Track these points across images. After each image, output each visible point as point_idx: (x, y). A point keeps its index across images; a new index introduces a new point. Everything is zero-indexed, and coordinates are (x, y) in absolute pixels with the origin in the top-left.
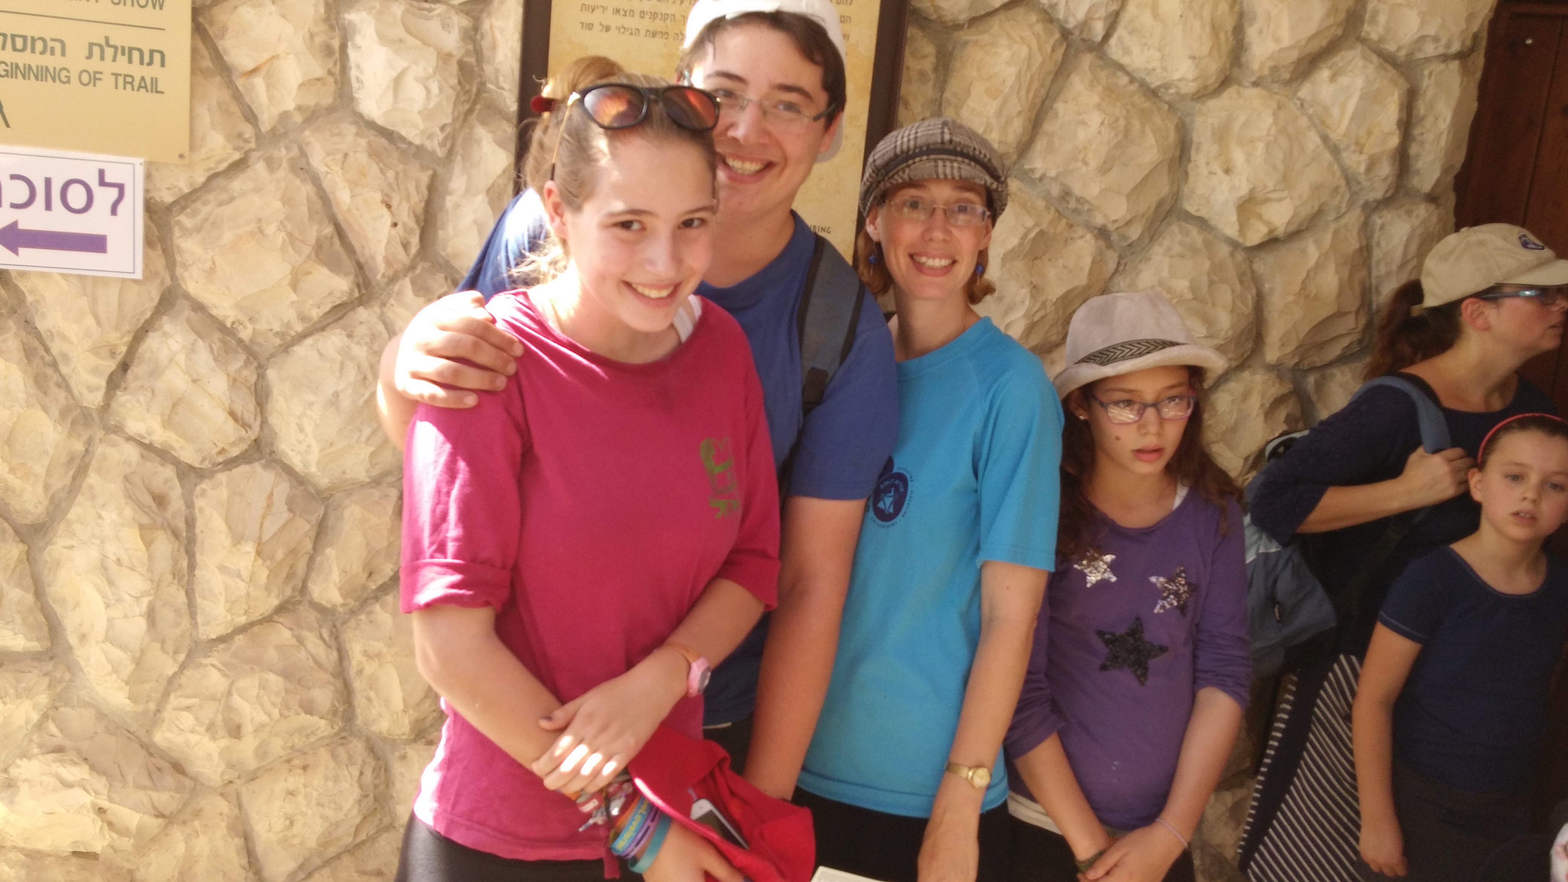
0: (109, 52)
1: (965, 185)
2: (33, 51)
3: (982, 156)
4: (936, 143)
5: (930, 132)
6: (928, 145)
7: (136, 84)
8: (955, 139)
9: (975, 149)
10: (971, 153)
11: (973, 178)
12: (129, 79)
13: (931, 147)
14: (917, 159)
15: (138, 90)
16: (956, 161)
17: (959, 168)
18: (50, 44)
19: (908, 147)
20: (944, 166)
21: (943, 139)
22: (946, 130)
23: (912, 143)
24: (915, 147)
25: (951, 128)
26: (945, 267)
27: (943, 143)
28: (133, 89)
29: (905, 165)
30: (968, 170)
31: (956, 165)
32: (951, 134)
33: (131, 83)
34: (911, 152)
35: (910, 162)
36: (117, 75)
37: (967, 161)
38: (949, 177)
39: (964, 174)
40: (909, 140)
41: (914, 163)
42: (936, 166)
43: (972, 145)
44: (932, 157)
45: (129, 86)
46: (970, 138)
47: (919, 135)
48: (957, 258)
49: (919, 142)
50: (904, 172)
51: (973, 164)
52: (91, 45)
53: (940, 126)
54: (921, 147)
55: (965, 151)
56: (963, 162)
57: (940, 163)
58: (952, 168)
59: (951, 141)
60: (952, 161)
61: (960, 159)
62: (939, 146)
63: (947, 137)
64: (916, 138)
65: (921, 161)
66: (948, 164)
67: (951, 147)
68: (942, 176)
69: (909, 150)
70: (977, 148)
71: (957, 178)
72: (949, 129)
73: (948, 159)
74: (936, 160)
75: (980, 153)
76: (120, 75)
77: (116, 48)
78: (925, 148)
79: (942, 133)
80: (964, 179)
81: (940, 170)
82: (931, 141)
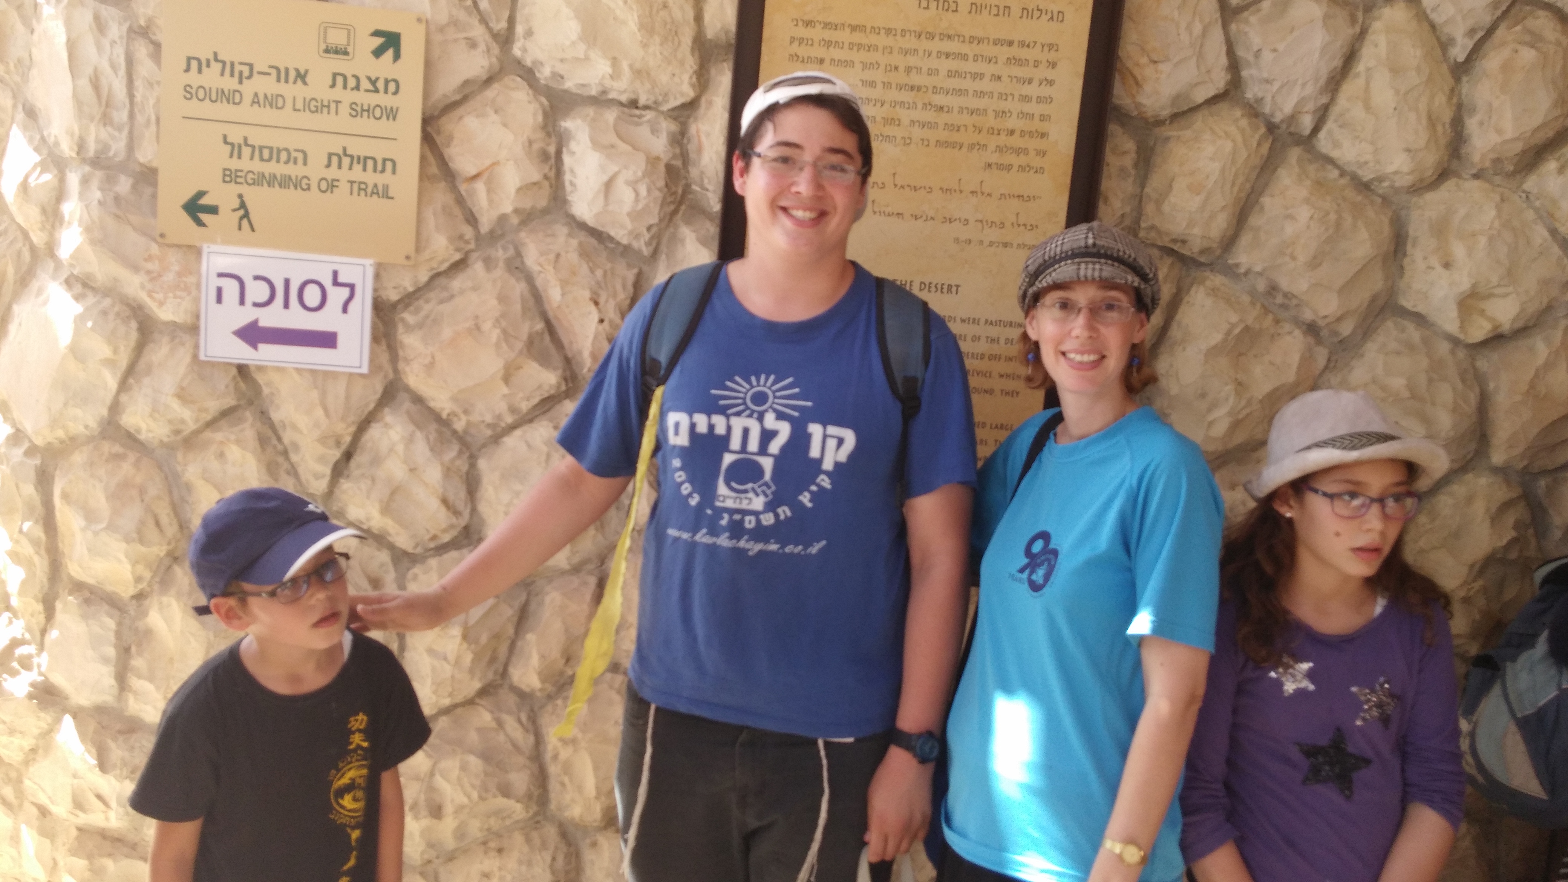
0: (346, 161)
1: (1106, 284)
2: (278, 161)
3: (1126, 256)
4: (1080, 248)
5: (1076, 238)
6: (1073, 250)
7: (369, 190)
8: (1098, 242)
9: (1119, 250)
10: (1115, 255)
11: (1113, 278)
12: (363, 186)
13: (1076, 251)
14: (1063, 263)
15: (371, 196)
16: (1099, 262)
17: (1101, 270)
18: (294, 154)
19: (1055, 253)
20: (1086, 268)
21: (1086, 243)
22: (1090, 235)
23: (1059, 249)
24: (1061, 253)
25: (1096, 232)
26: (1094, 362)
27: (1086, 247)
28: (366, 195)
29: (1052, 269)
30: (1108, 270)
31: (1097, 266)
32: (1094, 238)
33: (365, 190)
34: (1057, 257)
35: (1057, 266)
36: (352, 182)
37: (1110, 262)
38: (1090, 278)
39: (1105, 274)
40: (1056, 246)
41: (1060, 267)
42: (1079, 269)
43: (1116, 247)
44: (1077, 260)
45: (363, 193)
46: (1116, 241)
47: (1066, 240)
48: (1105, 353)
49: (1065, 248)
50: (1051, 276)
51: (1116, 264)
52: (330, 155)
53: (1085, 231)
54: (1067, 252)
55: (1109, 253)
56: (1106, 263)
57: (1083, 266)
58: (1094, 269)
59: (1094, 245)
60: (1094, 263)
61: (1103, 261)
62: (1083, 250)
63: (1091, 241)
64: (1062, 244)
65: (1066, 264)
66: (1090, 266)
67: (1095, 250)
68: (1083, 279)
69: (1056, 255)
70: (1121, 249)
71: (1098, 279)
72: (1093, 234)
73: (1090, 262)
74: (1079, 264)
75: (1125, 253)
76: (355, 182)
77: (352, 157)
78: (1070, 253)
79: (1087, 238)
80: (1106, 280)
81: (1082, 273)
82: (1075, 246)
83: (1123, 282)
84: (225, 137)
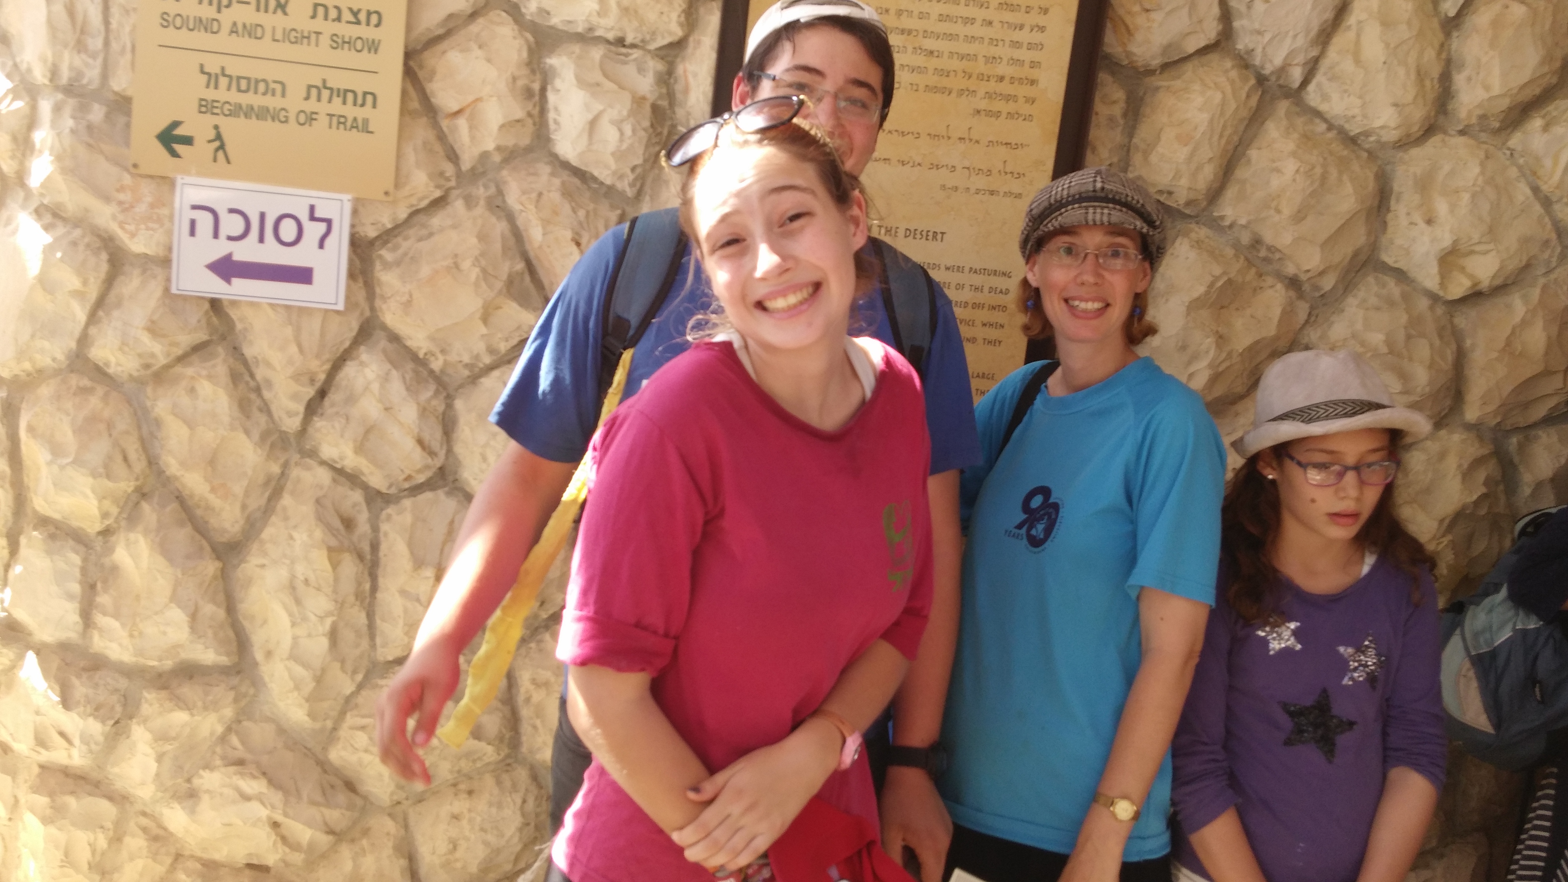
0: (326, 94)
1: (1115, 230)
2: (256, 92)
3: (1134, 202)
4: (1088, 191)
5: (1084, 181)
6: (1080, 194)
7: (349, 124)
8: (1107, 186)
9: (1127, 196)
10: (1123, 200)
11: (1123, 223)
12: (342, 120)
13: (1084, 195)
14: (1070, 207)
15: (351, 130)
16: (1107, 207)
17: (1110, 215)
18: (272, 85)
19: (1062, 196)
21: (1094, 186)
22: (1098, 179)
23: (1065, 192)
24: (1069, 197)
25: (1104, 177)
26: (1099, 310)
27: (1094, 191)
28: (345, 129)
29: (1058, 213)
30: (1117, 215)
31: (1106, 211)
32: (1103, 182)
33: (344, 123)
34: (1064, 201)
35: (1063, 210)
36: (331, 116)
37: (1118, 207)
38: (1098, 223)
39: (1114, 219)
40: (1063, 189)
41: (1067, 211)
42: (1087, 213)
43: (1125, 192)
44: (1084, 204)
45: (342, 126)
46: (1124, 186)
47: (1073, 184)
48: (1110, 301)
49: (1072, 191)
50: (1057, 220)
51: (1124, 209)
52: (310, 87)
53: (1093, 175)
54: (1074, 196)
55: (1117, 197)
56: (1115, 208)
57: (1091, 210)
58: (1102, 214)
59: (1103, 189)
60: (1102, 208)
61: (1111, 205)
62: (1091, 194)
63: (1099, 185)
64: (1069, 187)
65: (1073, 209)
66: (1099, 210)
67: (1103, 195)
68: (1091, 223)
69: (1062, 199)
70: (1129, 194)
71: (1107, 224)
72: (1102, 178)
73: (1099, 206)
74: (1087, 208)
75: (1133, 199)
76: (334, 115)
77: (331, 89)
78: (1077, 197)
79: (1095, 181)
80: (1115, 225)
81: (1090, 217)
82: (1083, 190)
83: (1132, 227)
84: (202, 66)
